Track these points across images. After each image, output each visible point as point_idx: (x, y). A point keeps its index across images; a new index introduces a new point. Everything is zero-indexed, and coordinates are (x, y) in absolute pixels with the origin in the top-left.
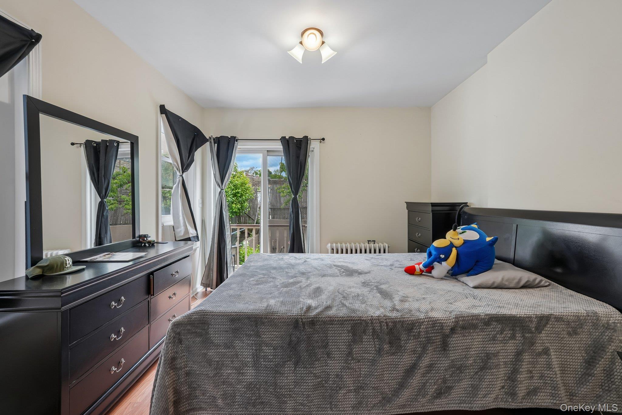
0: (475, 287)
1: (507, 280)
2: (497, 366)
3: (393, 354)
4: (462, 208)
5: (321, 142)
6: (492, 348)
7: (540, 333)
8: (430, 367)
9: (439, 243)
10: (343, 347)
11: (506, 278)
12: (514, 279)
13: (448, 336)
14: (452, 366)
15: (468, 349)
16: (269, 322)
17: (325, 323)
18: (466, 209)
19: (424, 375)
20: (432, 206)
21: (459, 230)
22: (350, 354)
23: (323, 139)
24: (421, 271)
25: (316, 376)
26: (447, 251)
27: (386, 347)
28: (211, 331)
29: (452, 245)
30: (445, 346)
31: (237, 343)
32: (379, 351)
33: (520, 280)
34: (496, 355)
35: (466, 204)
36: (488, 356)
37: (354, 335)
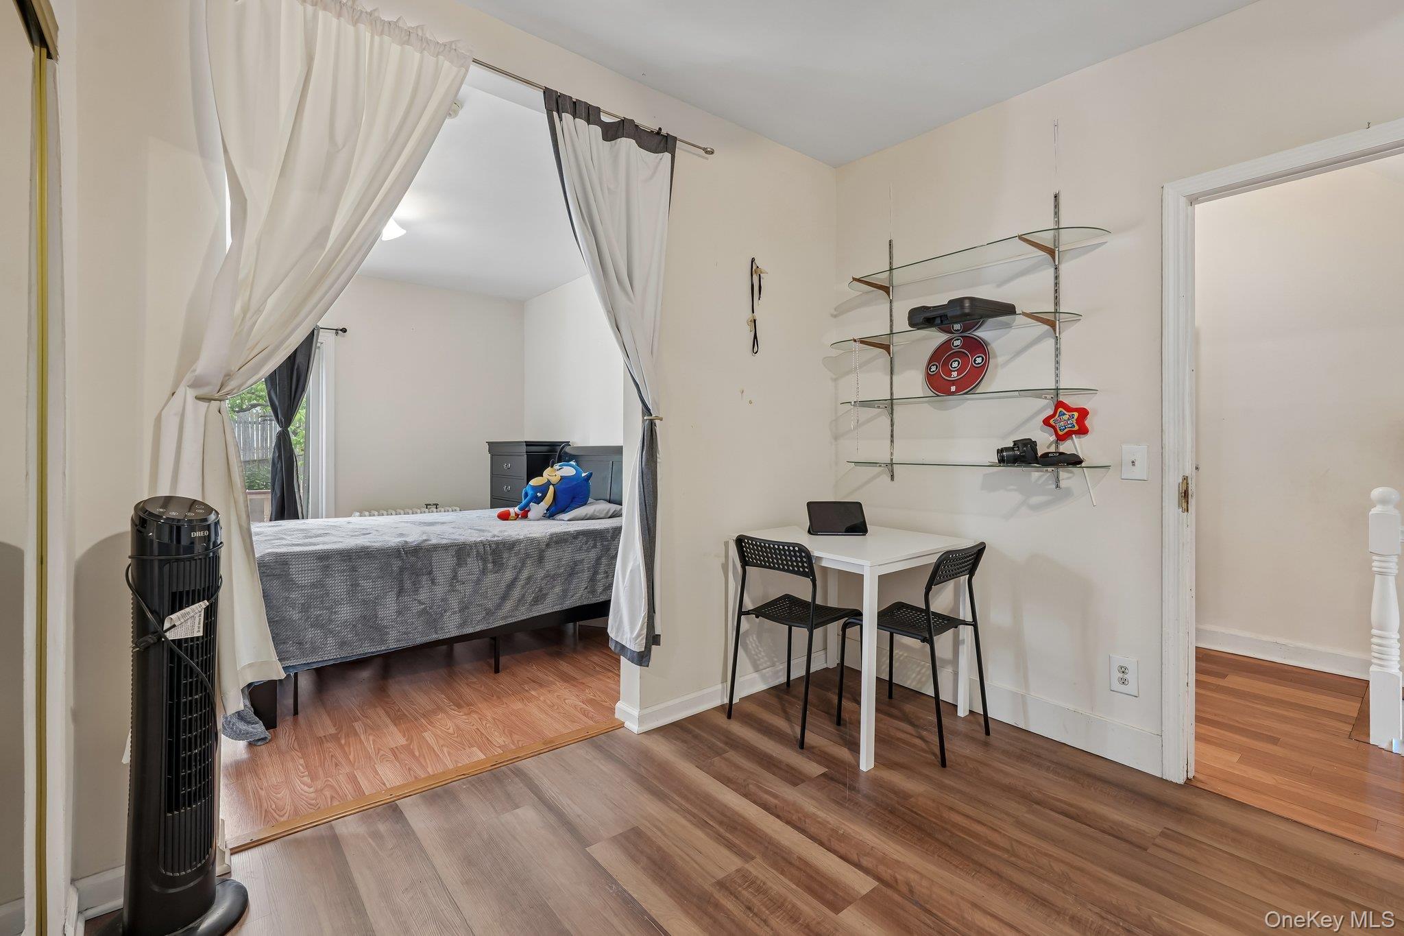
0: (568, 520)
1: (598, 512)
2: (583, 571)
3: (496, 572)
4: (563, 447)
5: (337, 333)
6: (578, 557)
7: (614, 540)
8: (529, 579)
9: (535, 482)
10: (448, 572)
11: (597, 509)
12: (603, 510)
13: (543, 551)
14: (546, 577)
15: (560, 560)
16: (365, 554)
17: (428, 550)
18: (567, 449)
19: (523, 587)
20: (527, 445)
21: (557, 466)
22: (455, 577)
23: (344, 330)
24: (517, 515)
25: (420, 603)
26: (544, 489)
27: (490, 566)
28: (293, 570)
29: (549, 483)
30: (541, 559)
31: (329, 581)
32: (484, 572)
33: (608, 512)
34: (582, 561)
35: (568, 444)
36: (576, 563)
37: (459, 558)
